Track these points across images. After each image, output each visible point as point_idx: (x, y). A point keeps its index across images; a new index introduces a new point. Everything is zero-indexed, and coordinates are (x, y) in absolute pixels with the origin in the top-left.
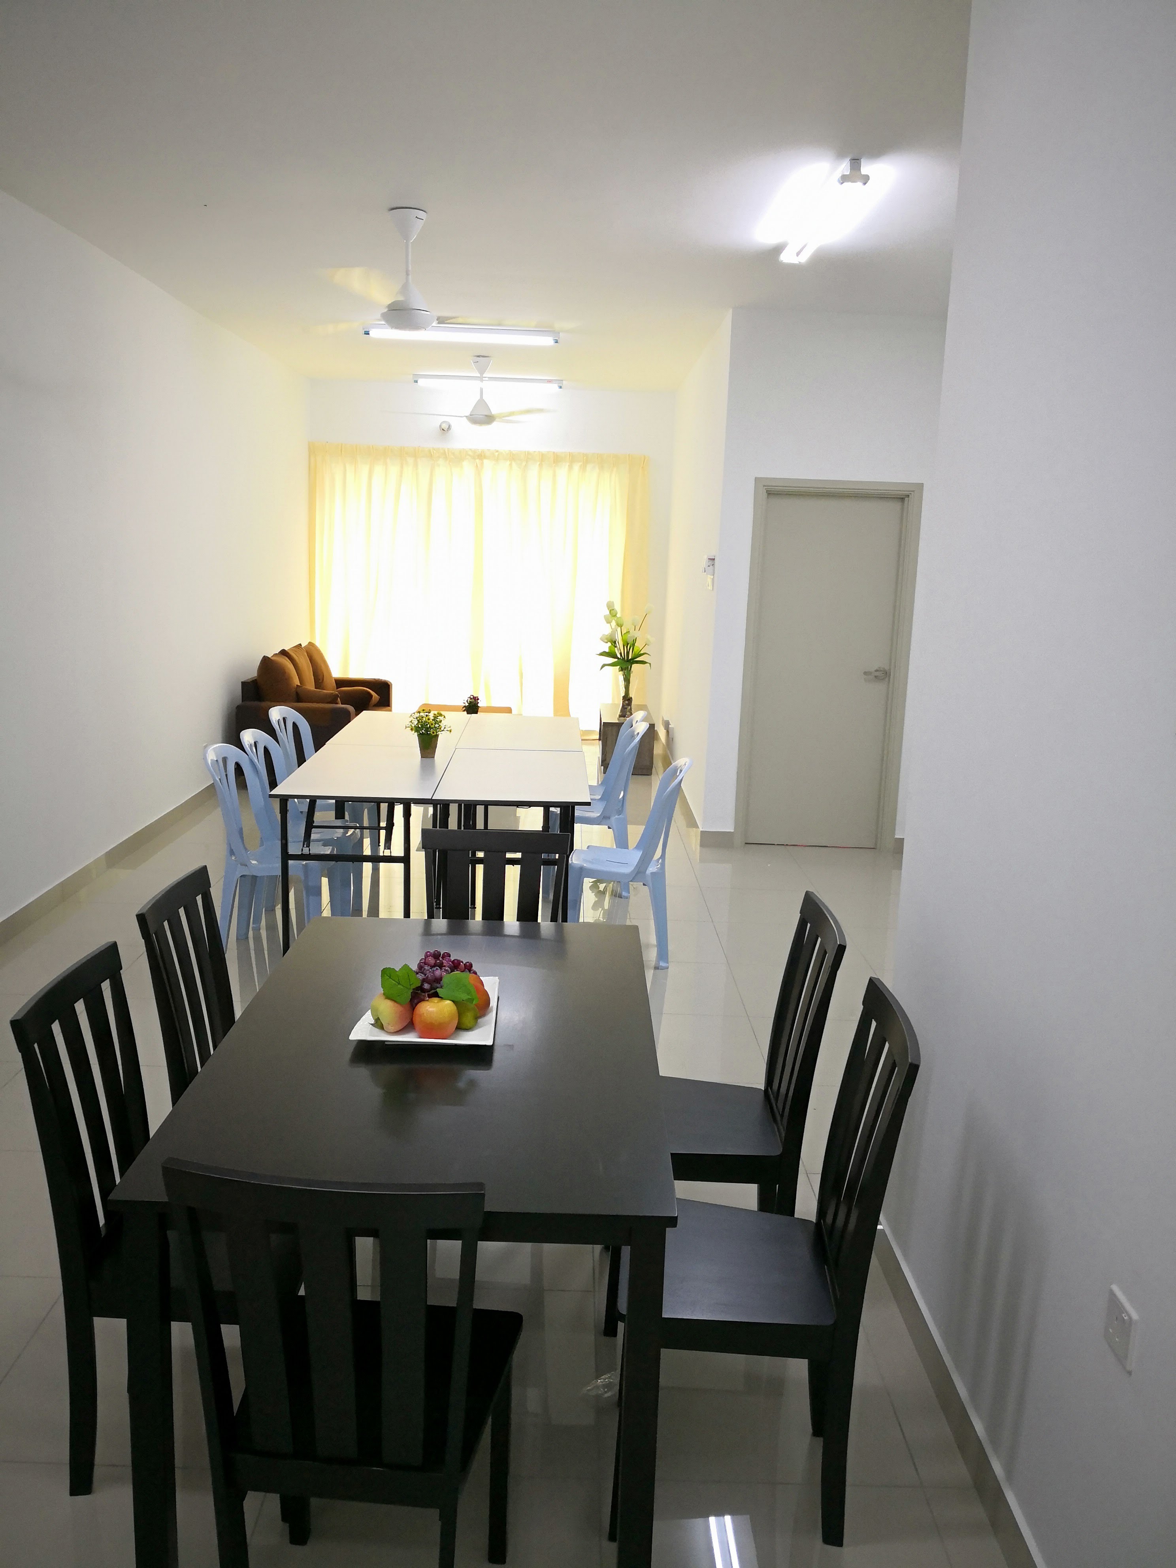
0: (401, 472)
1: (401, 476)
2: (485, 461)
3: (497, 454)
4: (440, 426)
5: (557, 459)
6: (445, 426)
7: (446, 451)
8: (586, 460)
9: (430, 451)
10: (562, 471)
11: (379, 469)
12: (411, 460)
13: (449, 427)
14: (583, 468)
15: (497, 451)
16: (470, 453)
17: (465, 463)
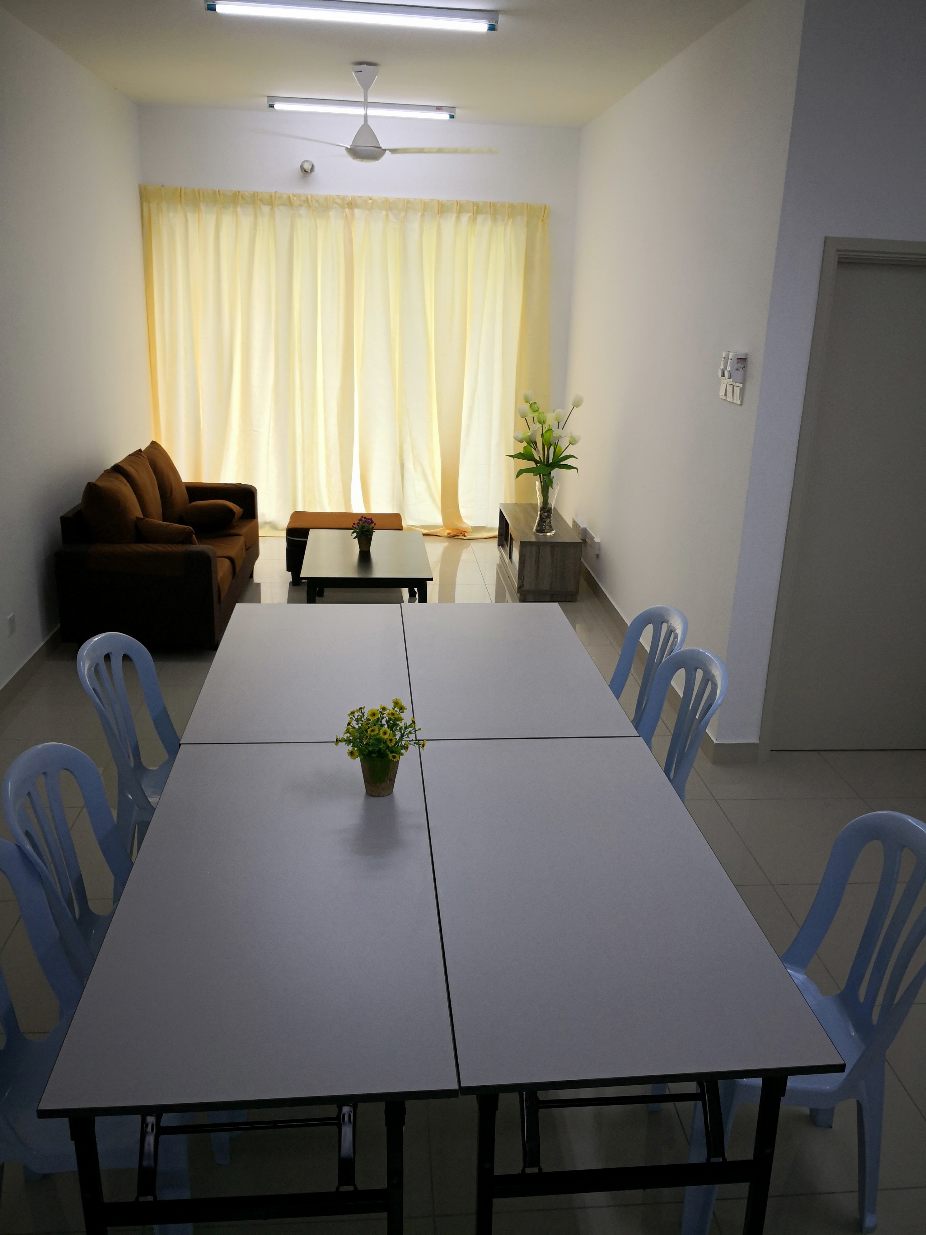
0: (255, 224)
1: (255, 229)
3: (370, 201)
4: (302, 167)
5: (442, 209)
6: (307, 166)
7: (309, 197)
8: (477, 210)
9: (289, 198)
10: (449, 223)
11: (227, 220)
12: (266, 209)
13: (312, 169)
14: (474, 219)
16: (338, 201)
17: (332, 213)
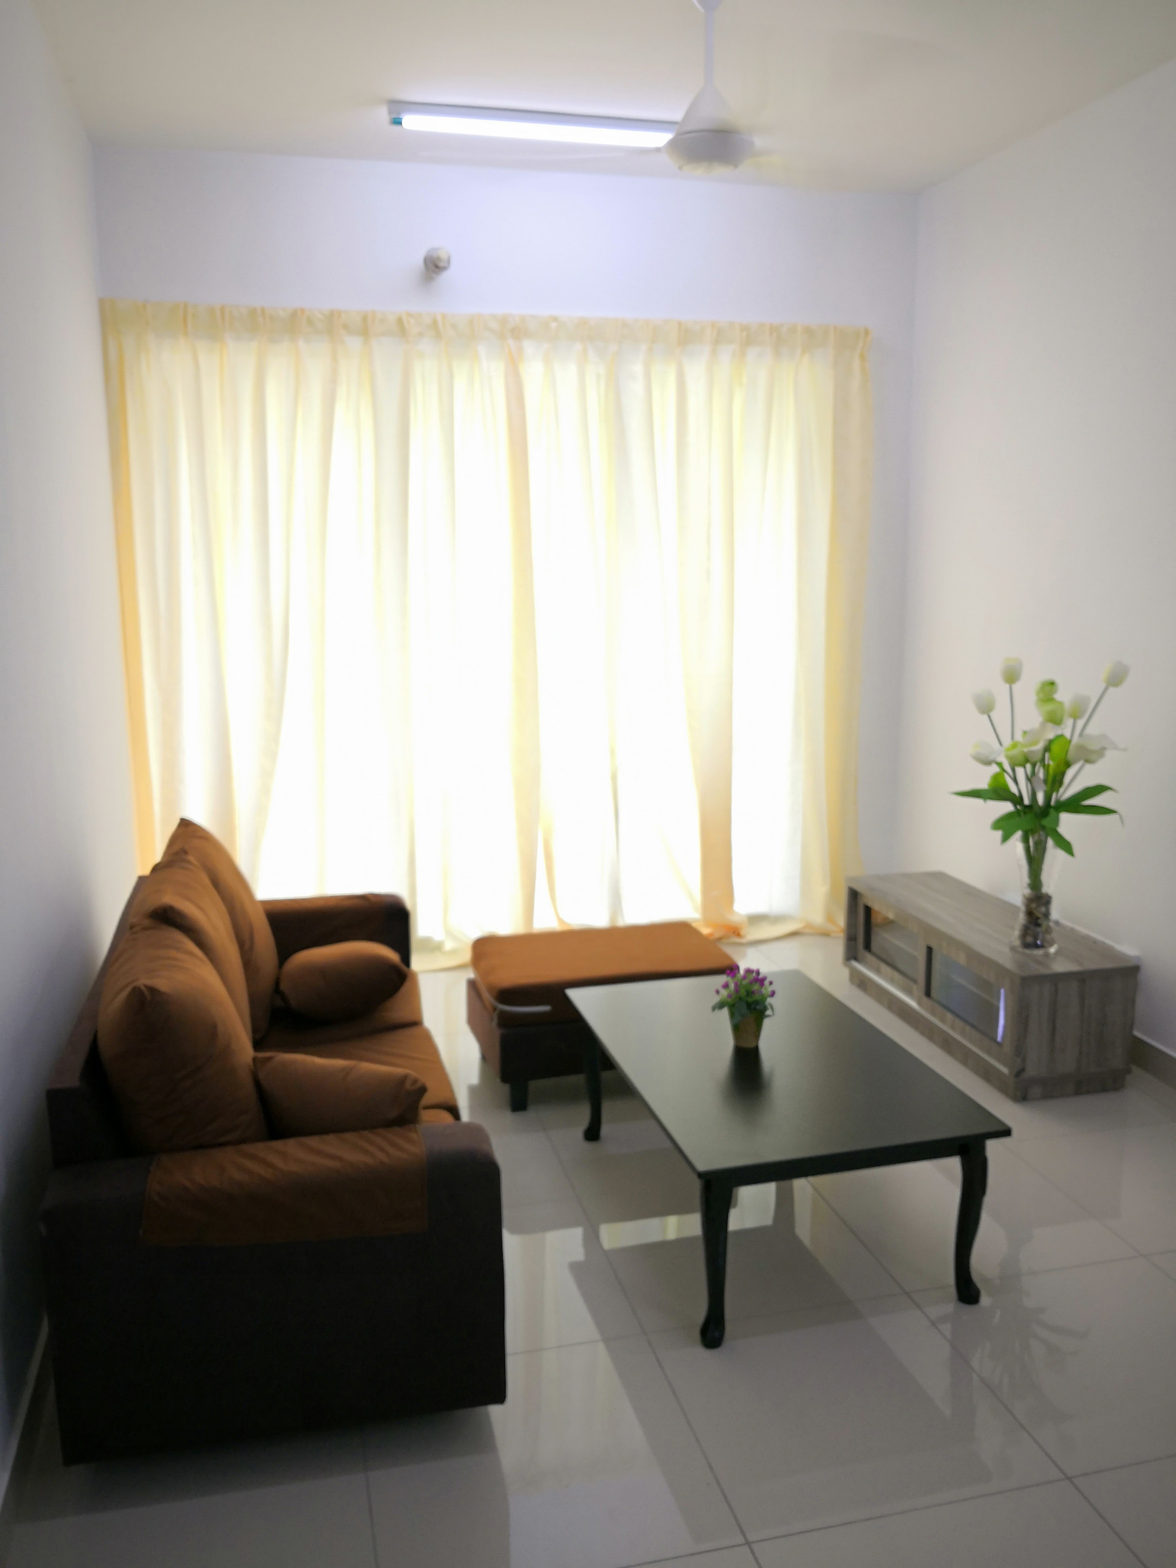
0: (335, 372)
1: (334, 382)
2: (529, 347)
3: (554, 325)
4: (427, 258)
5: (686, 336)
6: (438, 257)
7: (439, 319)
8: (747, 338)
9: (400, 321)
10: (697, 363)
12: (354, 343)
13: (447, 262)
14: (741, 355)
15: (555, 319)
16: (493, 324)
17: (482, 349)
